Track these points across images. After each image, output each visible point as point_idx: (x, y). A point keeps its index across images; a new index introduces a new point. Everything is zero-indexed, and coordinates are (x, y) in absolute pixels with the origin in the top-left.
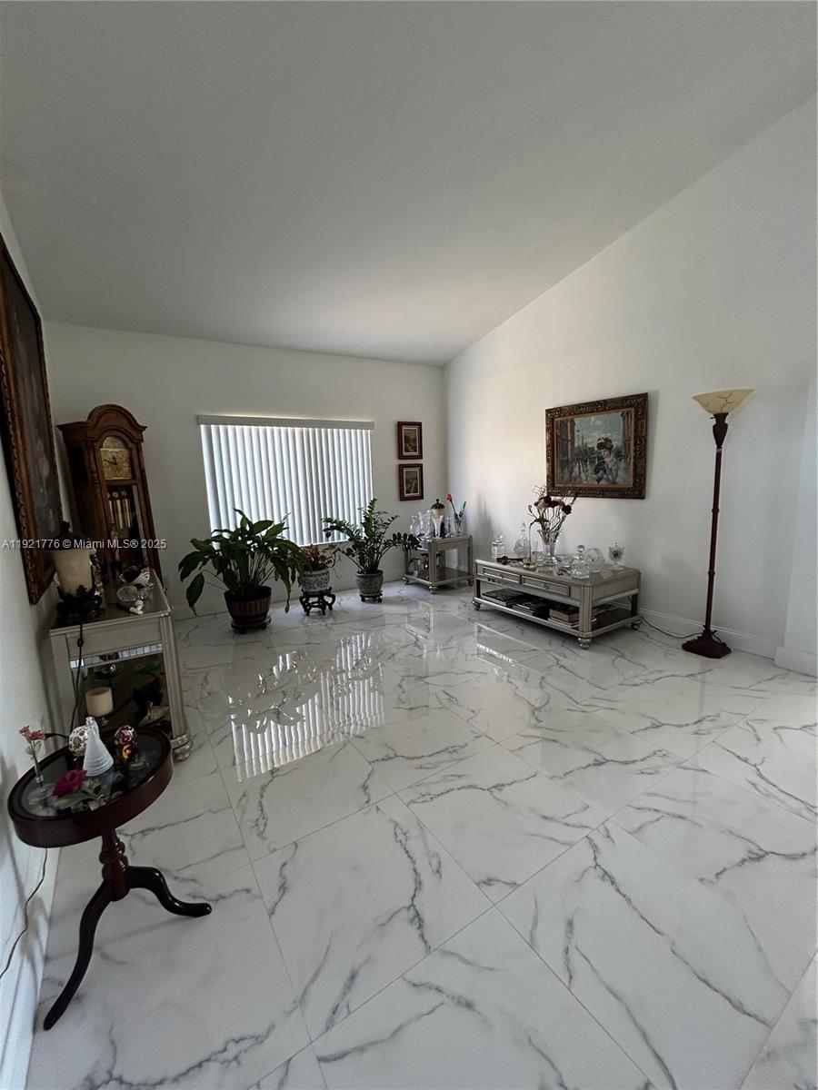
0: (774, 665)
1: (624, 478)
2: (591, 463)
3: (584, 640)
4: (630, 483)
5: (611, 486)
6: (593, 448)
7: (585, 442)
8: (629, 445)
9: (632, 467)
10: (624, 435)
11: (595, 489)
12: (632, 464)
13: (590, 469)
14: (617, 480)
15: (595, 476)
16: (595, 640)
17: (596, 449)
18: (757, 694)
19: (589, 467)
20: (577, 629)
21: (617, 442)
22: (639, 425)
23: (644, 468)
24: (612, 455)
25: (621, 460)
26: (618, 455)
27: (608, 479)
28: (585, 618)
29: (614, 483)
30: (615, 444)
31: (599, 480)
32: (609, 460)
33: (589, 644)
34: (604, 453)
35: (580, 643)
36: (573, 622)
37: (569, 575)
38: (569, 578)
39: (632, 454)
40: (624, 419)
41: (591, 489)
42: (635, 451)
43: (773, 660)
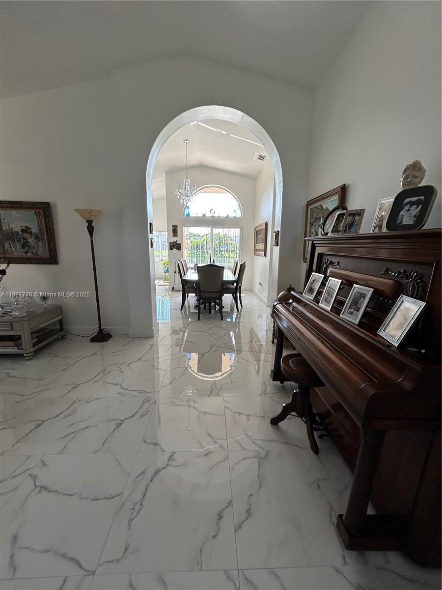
0: (129, 337)
1: (43, 251)
2: (19, 241)
3: (28, 355)
4: (47, 255)
5: (35, 257)
6: (18, 232)
7: (10, 227)
8: (43, 232)
9: (47, 245)
10: (39, 226)
11: (25, 259)
12: (47, 243)
13: (18, 246)
14: (39, 253)
15: (23, 250)
16: (37, 353)
17: (20, 233)
18: (123, 352)
19: (17, 244)
20: (22, 349)
21: (35, 229)
22: (47, 221)
23: (55, 246)
24: (33, 238)
25: (39, 241)
26: (37, 237)
27: (32, 253)
28: (27, 341)
29: (38, 255)
30: (33, 231)
31: (26, 253)
32: (31, 240)
33: (33, 356)
34: (26, 236)
35: (25, 357)
36: (18, 346)
37: (11, 316)
38: (11, 318)
39: (46, 238)
40: (37, 216)
41: (22, 259)
42: (47, 236)
43: (128, 335)
